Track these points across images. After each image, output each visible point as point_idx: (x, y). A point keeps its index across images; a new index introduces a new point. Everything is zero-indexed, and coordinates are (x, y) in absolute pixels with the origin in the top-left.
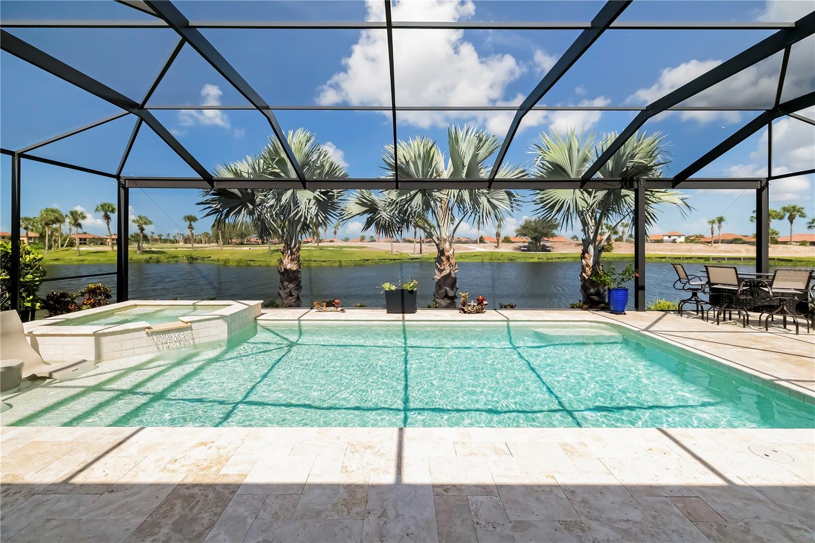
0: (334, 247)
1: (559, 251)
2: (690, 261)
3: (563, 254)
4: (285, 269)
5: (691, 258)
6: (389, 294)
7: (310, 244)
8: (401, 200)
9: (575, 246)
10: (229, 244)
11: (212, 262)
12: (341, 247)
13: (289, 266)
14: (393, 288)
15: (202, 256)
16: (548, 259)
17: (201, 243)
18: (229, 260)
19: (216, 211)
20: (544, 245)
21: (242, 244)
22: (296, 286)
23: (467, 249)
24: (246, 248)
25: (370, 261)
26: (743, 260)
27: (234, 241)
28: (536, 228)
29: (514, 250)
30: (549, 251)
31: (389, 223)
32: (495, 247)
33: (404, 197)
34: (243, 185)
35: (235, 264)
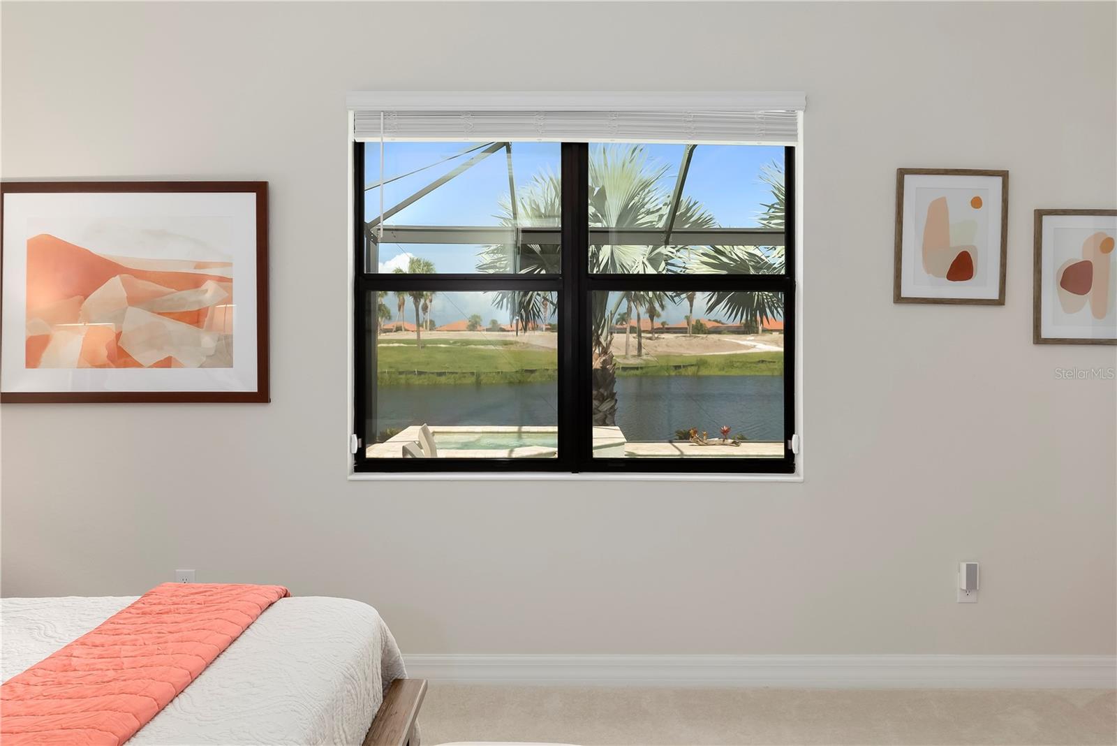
25: (537, 374)
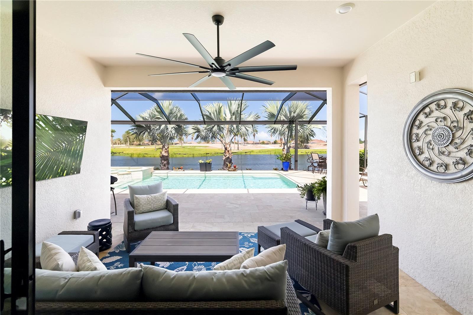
0: (191, 146)
1: (314, 148)
3: (315, 150)
4: (163, 155)
6: (201, 164)
7: (178, 145)
8: (208, 128)
9: (323, 145)
10: (132, 145)
11: (125, 155)
12: (195, 147)
13: (164, 154)
14: (203, 162)
15: (119, 152)
16: (306, 153)
17: (116, 144)
18: (133, 154)
19: (136, 133)
20: (306, 145)
21: (140, 145)
22: (167, 162)
24: (142, 147)
25: (209, 154)
27: (135, 143)
29: (293, 148)
30: (309, 148)
31: (205, 137)
32: (280, 146)
33: (209, 127)
34: (146, 123)
35: (137, 156)
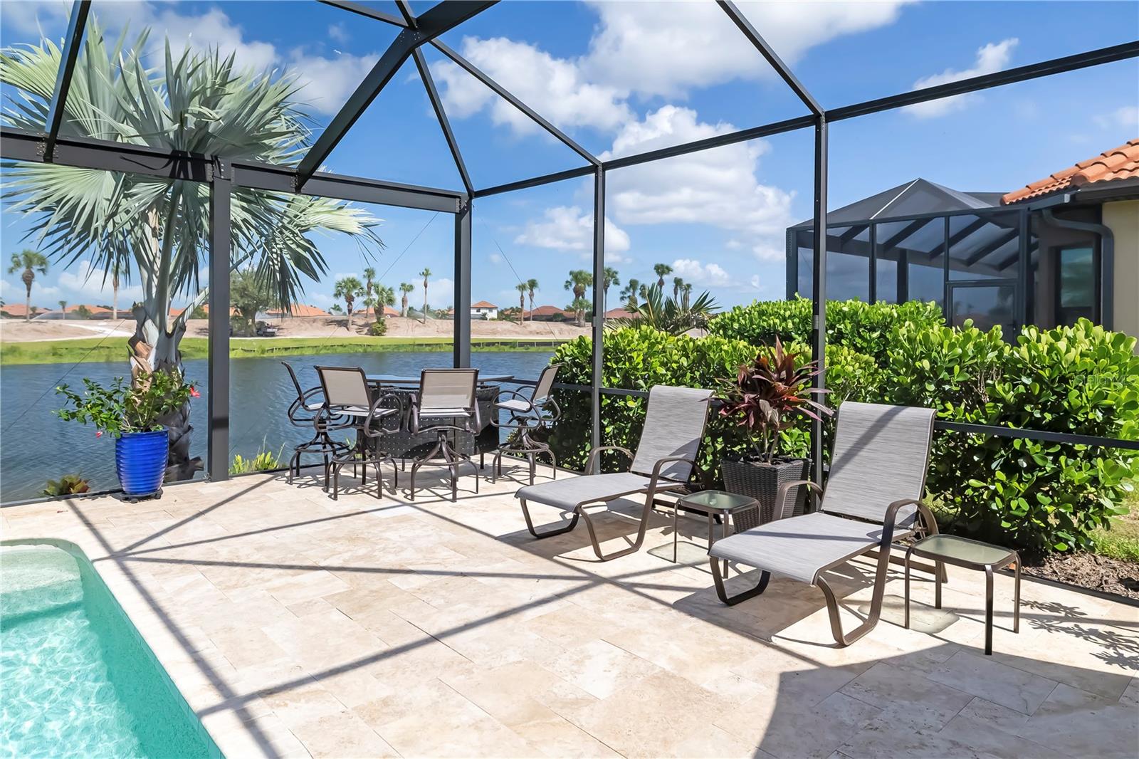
1: (291, 334)
2: (493, 349)
3: (296, 340)
5: (493, 344)
16: (263, 352)
20: (262, 323)
23: (84, 332)
26: (555, 345)
28: (245, 289)
29: (198, 333)
30: (272, 335)
